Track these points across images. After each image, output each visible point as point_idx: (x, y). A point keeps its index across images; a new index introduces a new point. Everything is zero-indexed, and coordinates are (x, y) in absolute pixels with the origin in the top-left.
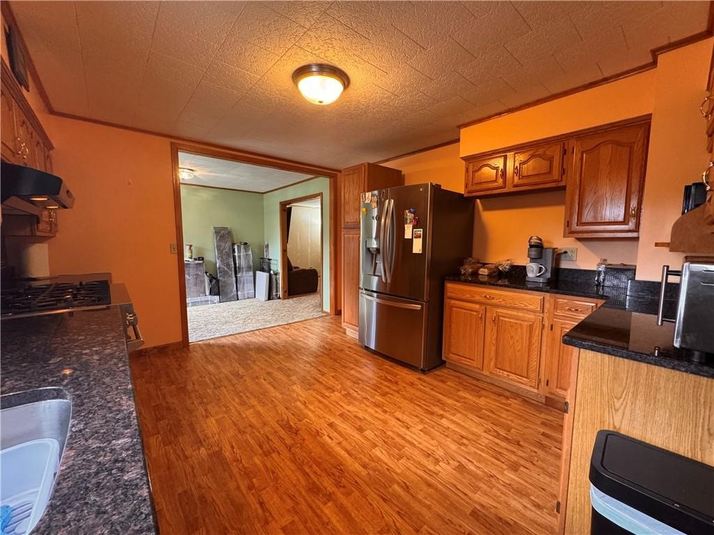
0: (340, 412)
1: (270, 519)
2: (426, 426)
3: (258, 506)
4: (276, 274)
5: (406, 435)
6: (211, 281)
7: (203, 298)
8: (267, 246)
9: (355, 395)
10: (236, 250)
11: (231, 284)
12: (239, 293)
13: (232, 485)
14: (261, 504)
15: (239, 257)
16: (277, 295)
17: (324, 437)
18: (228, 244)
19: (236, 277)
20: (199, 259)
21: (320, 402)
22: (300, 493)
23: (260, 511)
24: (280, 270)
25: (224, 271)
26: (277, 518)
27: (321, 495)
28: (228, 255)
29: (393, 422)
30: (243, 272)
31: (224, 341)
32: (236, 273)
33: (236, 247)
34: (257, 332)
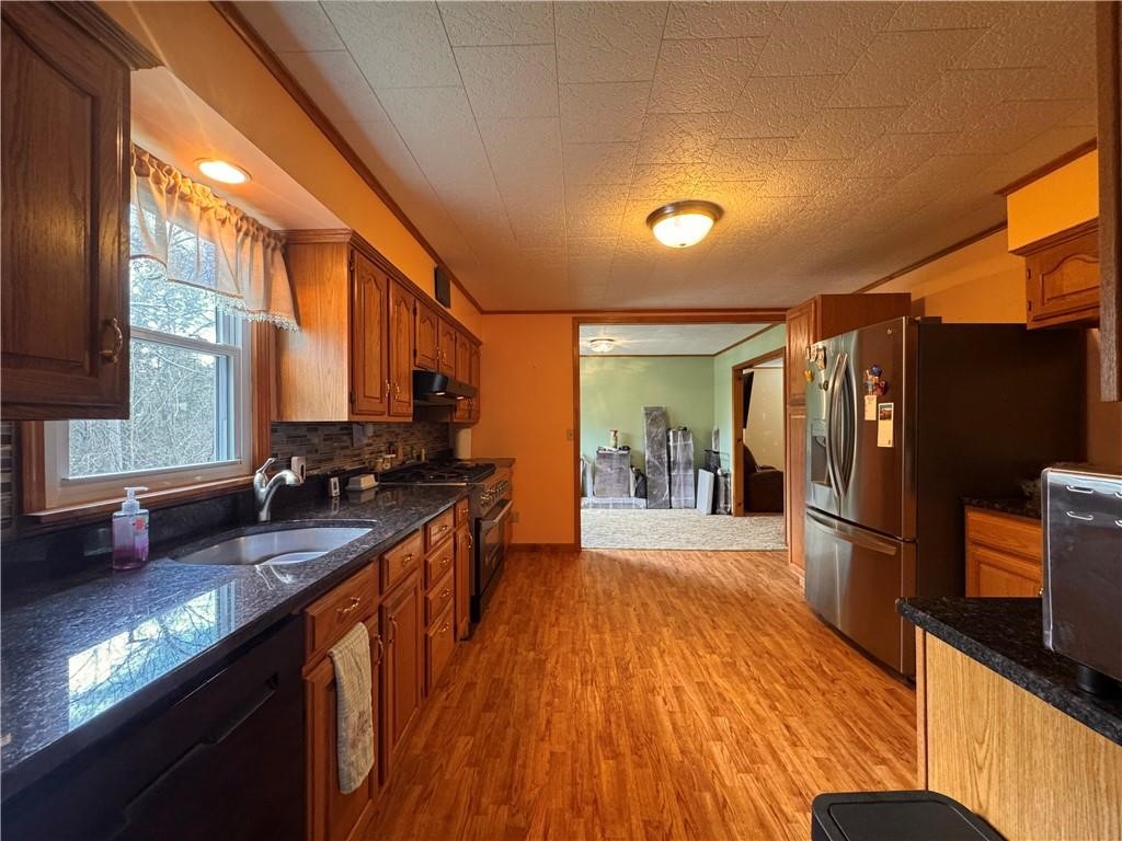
0: (702, 680)
1: (547, 738)
2: (833, 759)
3: (544, 723)
4: (726, 476)
5: (783, 751)
6: (637, 478)
7: (626, 500)
8: (717, 432)
9: (743, 669)
10: (671, 438)
11: (663, 485)
12: (673, 498)
13: (536, 693)
14: (549, 722)
15: (675, 447)
16: (726, 508)
17: (657, 697)
18: (662, 429)
19: (670, 475)
20: (623, 448)
21: (684, 658)
22: (590, 735)
23: (543, 727)
24: (732, 471)
25: (655, 466)
26: (553, 742)
27: (608, 749)
28: (661, 445)
29: (777, 727)
30: (679, 469)
31: (620, 553)
32: (669, 470)
33: (671, 433)
34: (664, 553)
